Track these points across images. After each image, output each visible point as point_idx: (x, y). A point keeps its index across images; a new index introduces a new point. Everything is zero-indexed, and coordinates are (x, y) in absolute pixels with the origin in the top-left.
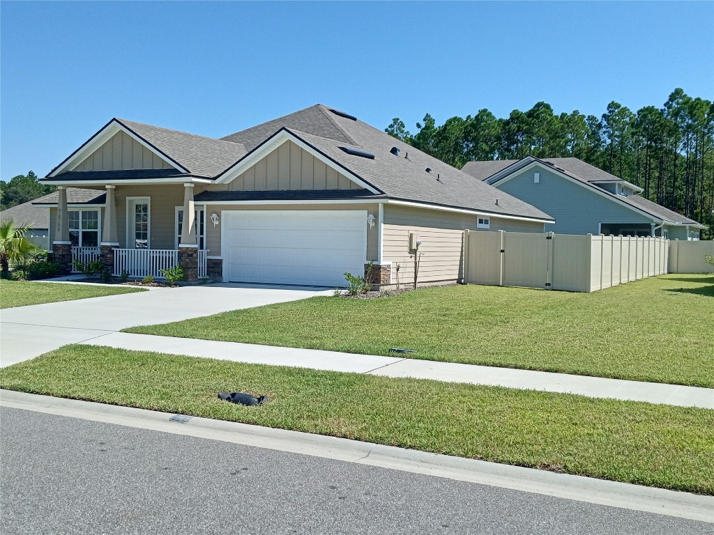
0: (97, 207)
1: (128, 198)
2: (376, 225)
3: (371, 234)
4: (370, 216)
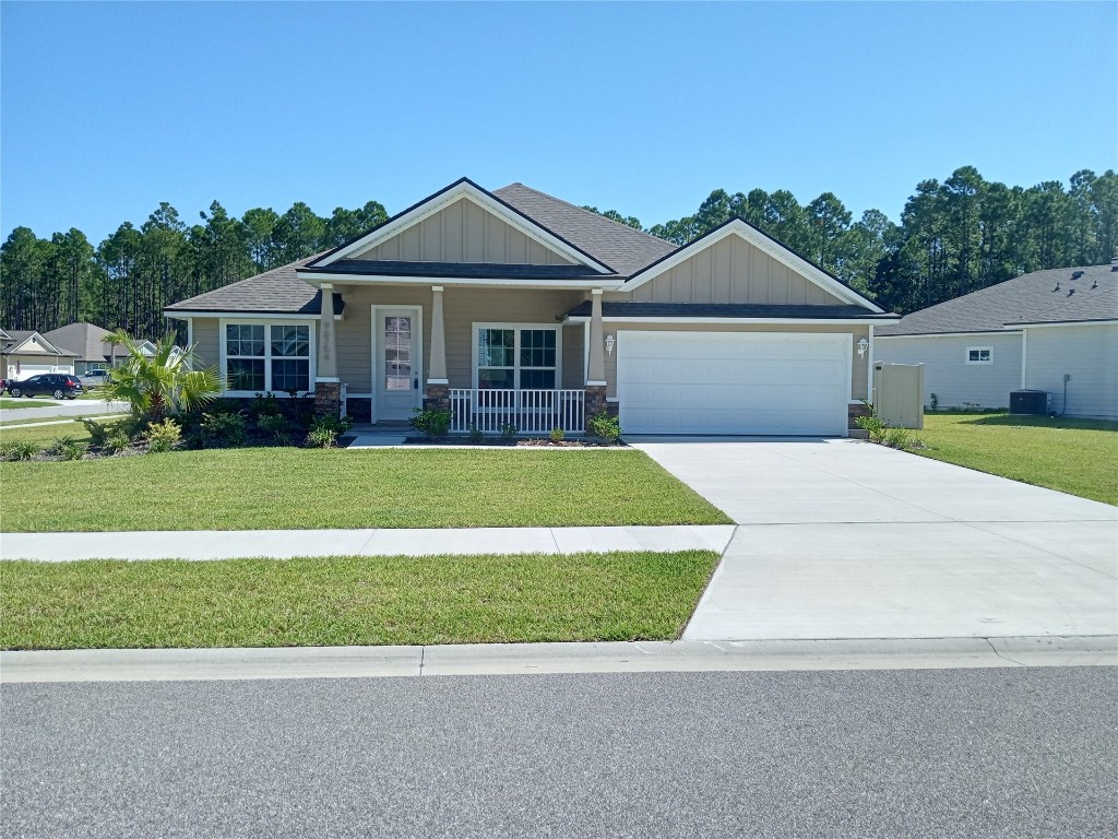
0: (309, 320)
1: (374, 307)
2: (867, 353)
3: (859, 364)
4: (863, 341)
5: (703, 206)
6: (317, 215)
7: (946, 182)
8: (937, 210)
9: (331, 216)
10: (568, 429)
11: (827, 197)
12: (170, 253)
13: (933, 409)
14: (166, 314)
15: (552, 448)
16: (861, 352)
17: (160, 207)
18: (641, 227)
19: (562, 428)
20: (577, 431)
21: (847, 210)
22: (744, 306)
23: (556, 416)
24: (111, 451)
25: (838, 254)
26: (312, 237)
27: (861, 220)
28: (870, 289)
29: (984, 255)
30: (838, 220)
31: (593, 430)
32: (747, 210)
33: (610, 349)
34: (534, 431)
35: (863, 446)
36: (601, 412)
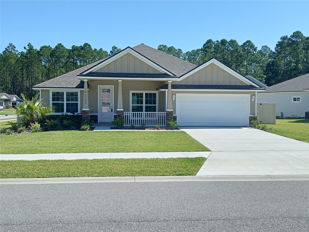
0: (78, 90)
1: (99, 86)
2: (255, 100)
3: (252, 104)
4: (254, 97)
5: (204, 45)
6: (66, 48)
7: (290, 36)
8: (288, 46)
9: (71, 48)
10: (161, 125)
11: (249, 42)
12: (13, 61)
13: (281, 117)
14: (33, 88)
15: (157, 130)
16: (253, 100)
17: (9, 45)
18: (182, 52)
19: (159, 124)
20: (164, 125)
21: (255, 47)
22: (216, 86)
23: (157, 120)
24: (20, 132)
25: (253, 61)
26: (64, 56)
27: (261, 49)
28: (264, 74)
29: (303, 62)
30: (252, 50)
31: (169, 125)
32: (220, 47)
33: (174, 99)
34: (150, 125)
35: (253, 130)
36: (171, 119)
